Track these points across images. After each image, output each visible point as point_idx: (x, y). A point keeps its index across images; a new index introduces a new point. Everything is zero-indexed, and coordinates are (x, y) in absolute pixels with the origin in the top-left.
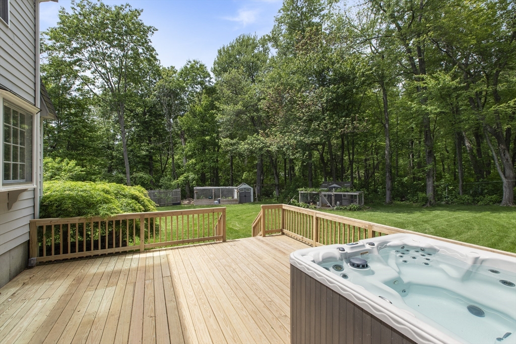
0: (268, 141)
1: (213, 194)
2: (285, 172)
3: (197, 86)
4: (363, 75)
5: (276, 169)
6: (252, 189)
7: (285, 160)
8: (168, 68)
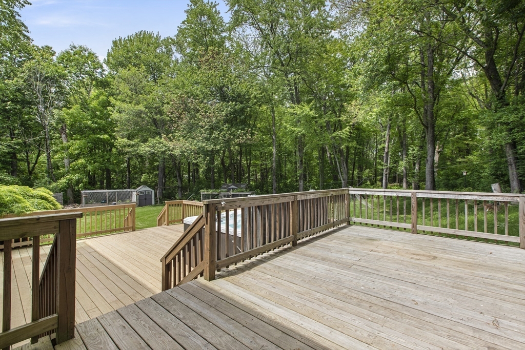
0: (171, 145)
1: (107, 198)
2: (189, 175)
3: (84, 76)
4: (255, 97)
5: (179, 172)
6: (153, 191)
7: (189, 163)
8: (42, 47)
